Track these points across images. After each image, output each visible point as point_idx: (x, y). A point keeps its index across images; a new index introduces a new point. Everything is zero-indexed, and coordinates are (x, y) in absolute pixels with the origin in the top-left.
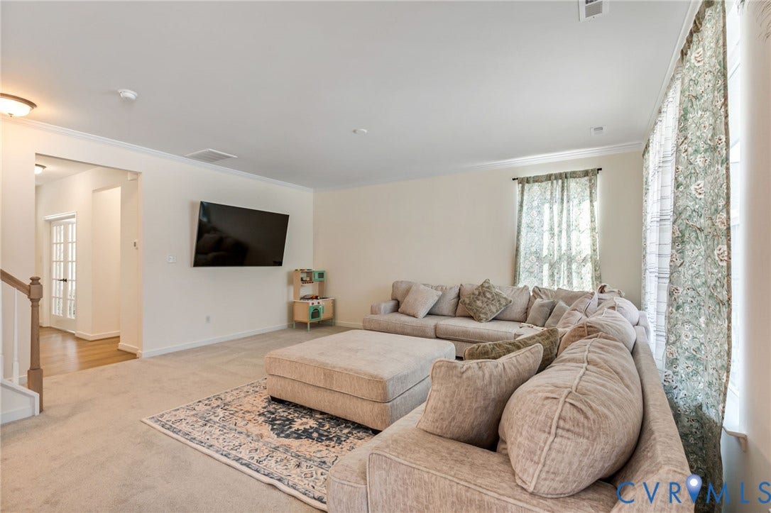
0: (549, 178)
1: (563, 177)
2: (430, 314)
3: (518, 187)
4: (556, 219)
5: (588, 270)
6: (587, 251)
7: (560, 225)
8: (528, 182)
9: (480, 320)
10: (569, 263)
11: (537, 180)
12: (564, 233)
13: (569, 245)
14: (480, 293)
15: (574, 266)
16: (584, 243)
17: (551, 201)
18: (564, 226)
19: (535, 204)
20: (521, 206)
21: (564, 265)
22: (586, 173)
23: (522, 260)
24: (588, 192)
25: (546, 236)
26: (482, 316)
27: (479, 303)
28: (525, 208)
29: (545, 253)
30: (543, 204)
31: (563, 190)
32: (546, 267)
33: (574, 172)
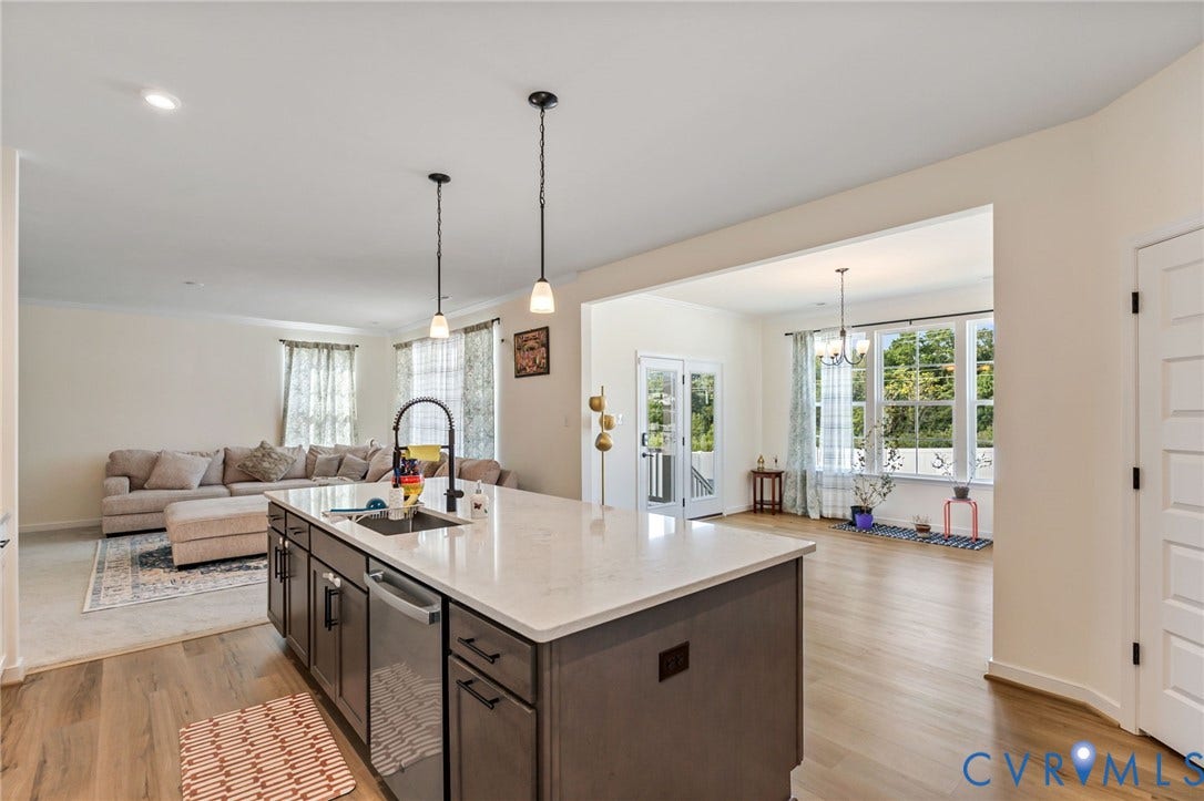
0: (317, 345)
1: (330, 348)
2: (201, 485)
3: (284, 350)
4: (322, 383)
5: (347, 428)
6: (347, 413)
7: (326, 390)
8: (297, 346)
9: (271, 481)
10: (334, 424)
11: (305, 345)
12: (329, 397)
13: (334, 407)
14: (263, 455)
15: (337, 425)
16: (344, 406)
17: (318, 369)
18: (329, 390)
19: (303, 367)
20: (290, 367)
21: (328, 423)
22: (348, 347)
23: (288, 420)
24: (348, 364)
25: (314, 398)
26: (273, 476)
27: (266, 465)
28: (293, 370)
29: (311, 413)
30: (310, 368)
31: (328, 359)
32: (312, 426)
33: (338, 345)
